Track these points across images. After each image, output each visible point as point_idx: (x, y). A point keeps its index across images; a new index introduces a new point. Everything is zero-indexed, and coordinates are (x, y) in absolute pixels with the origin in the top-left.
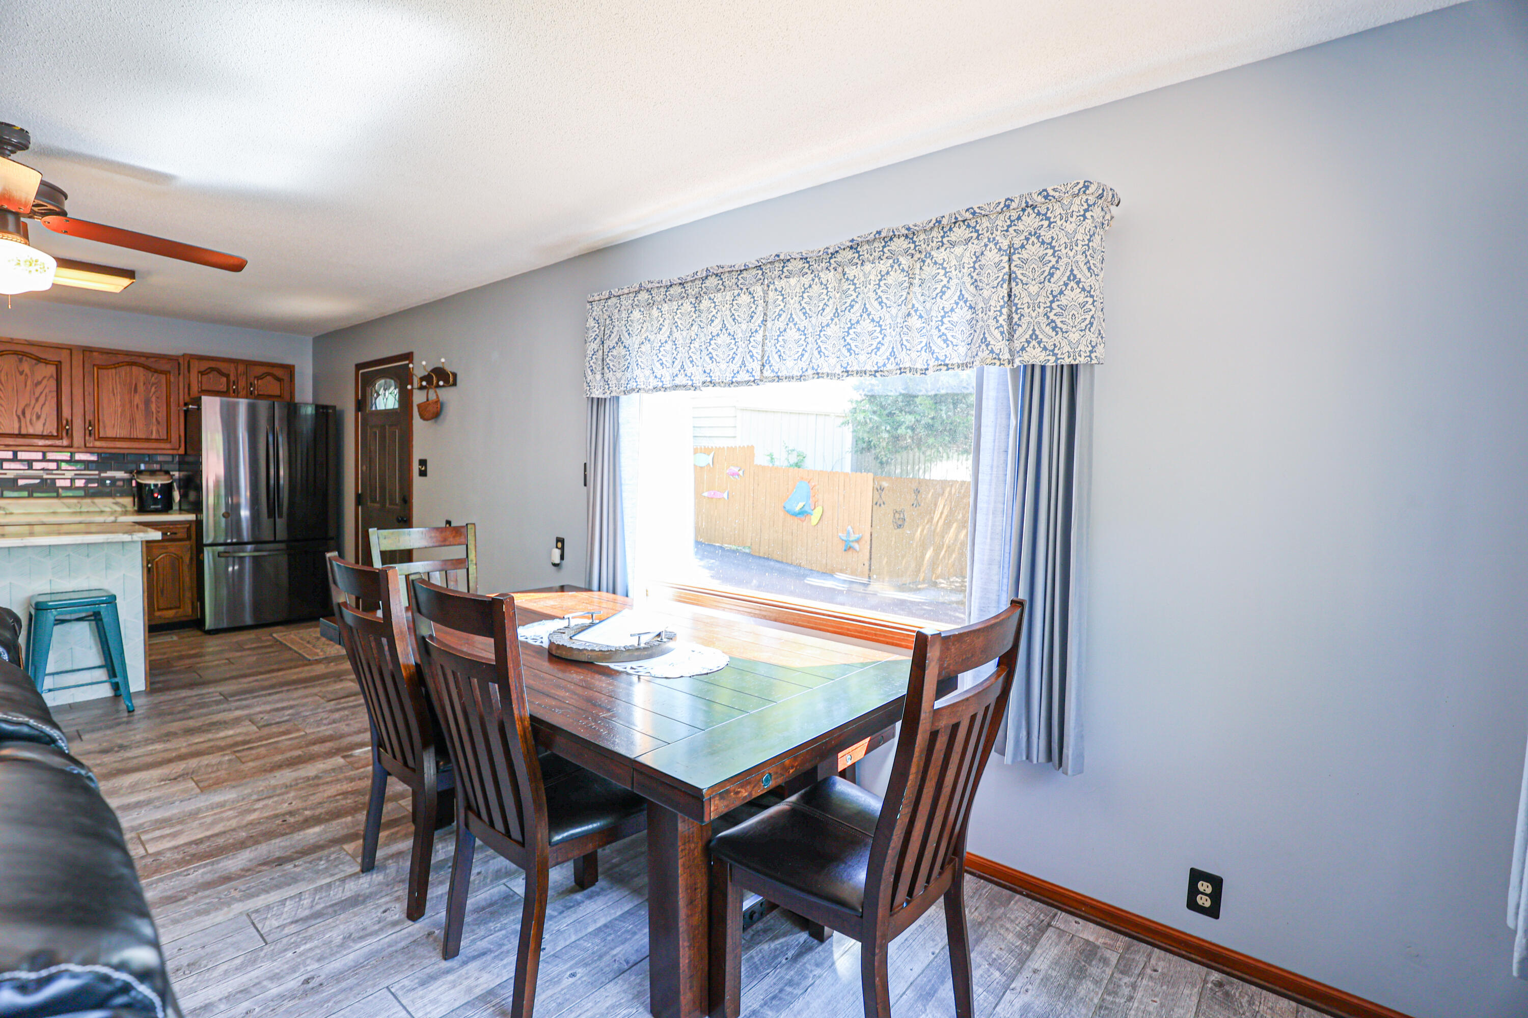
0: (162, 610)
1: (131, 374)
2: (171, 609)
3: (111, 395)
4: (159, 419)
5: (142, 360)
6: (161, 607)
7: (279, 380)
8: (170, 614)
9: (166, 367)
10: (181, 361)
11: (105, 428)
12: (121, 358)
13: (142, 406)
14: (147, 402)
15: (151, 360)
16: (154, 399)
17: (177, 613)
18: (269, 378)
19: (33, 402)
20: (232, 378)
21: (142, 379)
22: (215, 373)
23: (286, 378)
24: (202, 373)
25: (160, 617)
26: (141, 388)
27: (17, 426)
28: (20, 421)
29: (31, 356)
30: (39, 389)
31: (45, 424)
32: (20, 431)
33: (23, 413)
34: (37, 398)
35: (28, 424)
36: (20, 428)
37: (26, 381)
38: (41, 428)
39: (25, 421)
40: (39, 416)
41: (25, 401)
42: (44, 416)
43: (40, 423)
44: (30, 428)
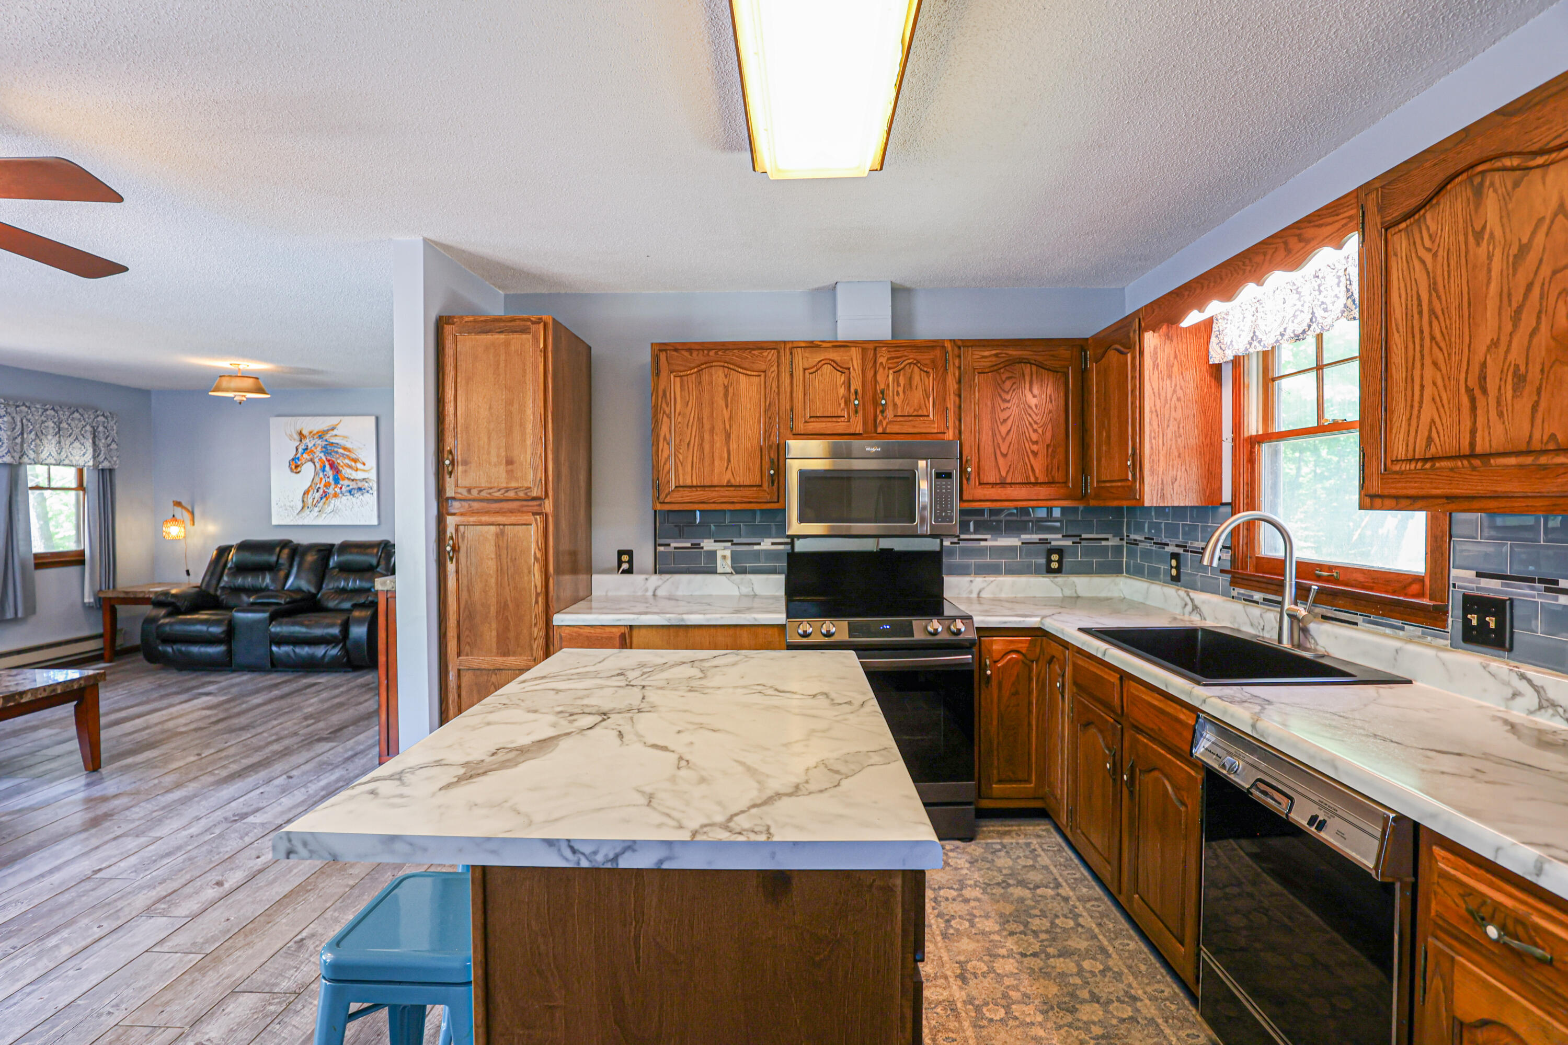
27: (1467, 424)
28: (1473, 408)
29: (1507, 162)
30: (1522, 279)
31: (1535, 407)
32: (1472, 444)
33: (1483, 378)
34: (1519, 311)
35: (1493, 413)
36: (1473, 432)
37: (1490, 258)
38: (1526, 426)
39: (1487, 406)
40: (1520, 379)
41: (1486, 335)
42: (1534, 374)
43: (1524, 404)
44: (1498, 430)
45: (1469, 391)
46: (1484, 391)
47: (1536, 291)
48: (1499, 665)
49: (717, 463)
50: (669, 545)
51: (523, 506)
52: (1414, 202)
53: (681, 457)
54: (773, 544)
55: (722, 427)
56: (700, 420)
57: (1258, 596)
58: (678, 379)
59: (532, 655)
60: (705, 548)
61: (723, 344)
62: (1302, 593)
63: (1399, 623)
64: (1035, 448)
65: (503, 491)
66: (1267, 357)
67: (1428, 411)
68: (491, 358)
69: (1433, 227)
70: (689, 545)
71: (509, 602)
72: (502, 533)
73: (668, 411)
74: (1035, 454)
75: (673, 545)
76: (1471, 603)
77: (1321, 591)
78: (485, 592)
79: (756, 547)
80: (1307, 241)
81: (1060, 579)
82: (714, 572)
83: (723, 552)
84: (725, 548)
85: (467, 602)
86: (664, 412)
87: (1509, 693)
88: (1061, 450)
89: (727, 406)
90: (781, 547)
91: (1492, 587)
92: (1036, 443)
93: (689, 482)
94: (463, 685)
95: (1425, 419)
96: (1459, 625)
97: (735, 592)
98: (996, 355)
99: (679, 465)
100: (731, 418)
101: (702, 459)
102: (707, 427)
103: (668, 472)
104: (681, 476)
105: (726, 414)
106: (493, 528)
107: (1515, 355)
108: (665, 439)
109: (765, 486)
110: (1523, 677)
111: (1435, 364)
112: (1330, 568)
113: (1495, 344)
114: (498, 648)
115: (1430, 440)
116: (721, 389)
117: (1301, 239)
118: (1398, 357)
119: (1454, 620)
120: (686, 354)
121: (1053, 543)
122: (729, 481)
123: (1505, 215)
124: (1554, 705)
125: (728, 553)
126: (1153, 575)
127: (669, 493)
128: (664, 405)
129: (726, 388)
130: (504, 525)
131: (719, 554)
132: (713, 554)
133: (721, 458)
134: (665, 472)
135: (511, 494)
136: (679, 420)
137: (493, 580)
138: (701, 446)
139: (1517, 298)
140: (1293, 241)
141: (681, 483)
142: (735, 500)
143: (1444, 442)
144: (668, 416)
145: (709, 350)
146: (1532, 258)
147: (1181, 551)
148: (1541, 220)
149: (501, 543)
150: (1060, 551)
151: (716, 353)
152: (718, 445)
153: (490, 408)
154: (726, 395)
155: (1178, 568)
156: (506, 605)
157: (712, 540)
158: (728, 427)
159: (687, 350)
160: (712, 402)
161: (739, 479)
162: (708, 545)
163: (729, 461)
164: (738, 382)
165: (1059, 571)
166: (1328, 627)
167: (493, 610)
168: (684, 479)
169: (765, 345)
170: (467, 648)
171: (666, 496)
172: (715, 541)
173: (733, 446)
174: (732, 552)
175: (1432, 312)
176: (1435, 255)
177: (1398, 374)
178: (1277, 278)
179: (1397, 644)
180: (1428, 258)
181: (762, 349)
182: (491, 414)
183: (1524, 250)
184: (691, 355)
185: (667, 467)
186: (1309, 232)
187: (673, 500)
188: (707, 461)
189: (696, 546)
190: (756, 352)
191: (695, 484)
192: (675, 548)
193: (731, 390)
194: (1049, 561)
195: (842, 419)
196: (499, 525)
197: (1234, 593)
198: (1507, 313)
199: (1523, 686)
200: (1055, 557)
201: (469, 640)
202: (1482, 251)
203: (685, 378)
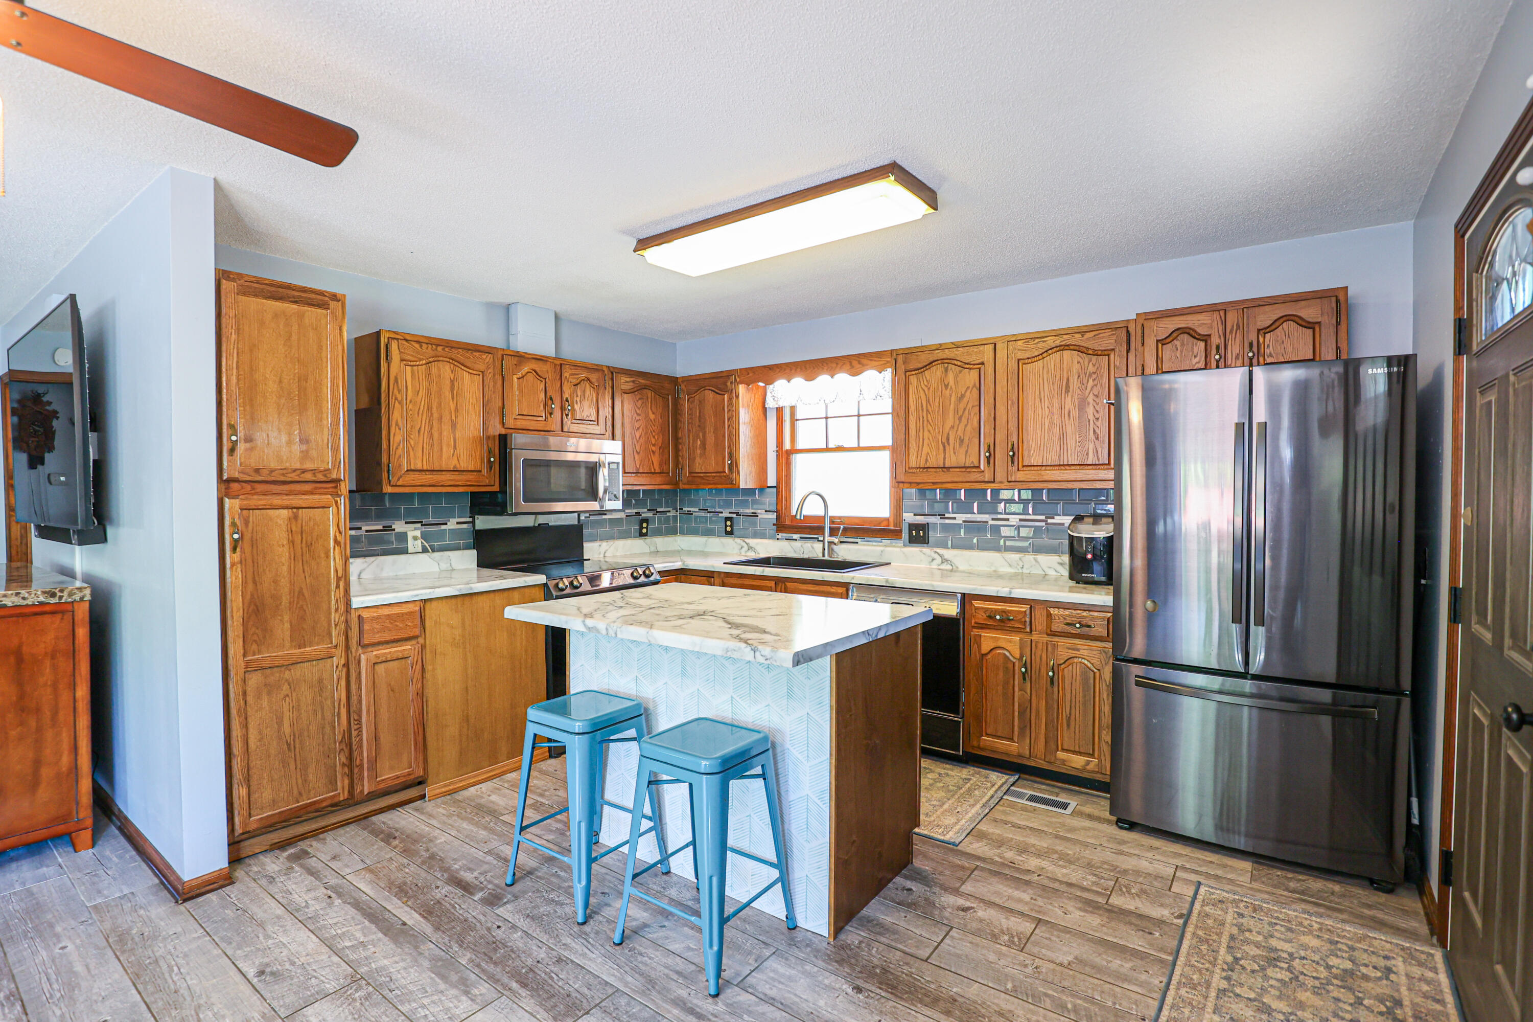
0: (1067, 751)
1: (1062, 361)
2: (1079, 753)
3: (1038, 400)
4: (1098, 431)
5: (1077, 339)
6: (1065, 747)
7: (1310, 326)
8: (1078, 761)
9: (1107, 341)
10: (1132, 329)
11: (1029, 451)
12: (1051, 342)
13: (1075, 413)
14: (1082, 405)
15: (1088, 335)
16: (1090, 399)
17: (1088, 763)
18: (1289, 326)
19: (957, 422)
20: (1215, 340)
21: (1076, 368)
22: (1186, 336)
23: (1328, 321)
24: (1162, 342)
25: (1063, 762)
26: (1075, 383)
27: (942, 456)
28: (945, 450)
29: (956, 362)
30: (962, 406)
31: (967, 452)
32: (944, 463)
33: (948, 439)
34: (961, 417)
35: (952, 453)
36: (945, 458)
37: (951, 396)
38: (963, 457)
39: (949, 450)
40: (961, 441)
41: (950, 422)
42: (966, 440)
43: (963, 450)
44: (954, 458)
45: (943, 444)
46: (948, 443)
47: (967, 412)
48: (926, 550)
49: (445, 449)
50: (360, 528)
51: (316, 488)
52: (920, 365)
53: (412, 442)
54: (458, 523)
55: (449, 417)
56: (430, 409)
57: (795, 536)
58: (408, 368)
59: (331, 643)
60: (397, 530)
61: (448, 341)
62: (833, 532)
63: (879, 539)
64: (654, 448)
65: (298, 472)
66: (793, 409)
67: (926, 449)
68: (281, 326)
69: (928, 378)
70: (380, 527)
71: (305, 591)
72: (296, 517)
73: (399, 399)
74: (654, 452)
75: (364, 528)
76: (912, 527)
77: (845, 529)
78: (275, 582)
79: (443, 527)
80: (863, 365)
81: (649, 540)
82: (404, 551)
83: (413, 533)
84: (416, 529)
85: (252, 595)
86: (396, 399)
87: (930, 559)
88: (666, 451)
89: (453, 398)
90: (465, 526)
91: (920, 520)
92: (654, 445)
93: (419, 466)
94: (249, 689)
95: (924, 452)
96: (907, 537)
97: (436, 569)
98: (633, 382)
99: (411, 450)
100: (456, 410)
101: (432, 446)
102: (436, 416)
103: (400, 456)
104: (412, 461)
105: (453, 407)
106: (285, 512)
107: (960, 432)
108: (397, 424)
109: (485, 471)
110: (936, 552)
111: (929, 431)
112: (840, 518)
113: (953, 427)
114: (292, 640)
115: (927, 460)
116: (448, 382)
117: (859, 363)
118: (912, 426)
119: (905, 534)
120: (417, 346)
121: (643, 515)
122: (455, 467)
123: (956, 382)
124: (947, 561)
125: (418, 534)
126: (709, 533)
127: (401, 476)
128: (396, 391)
129: (452, 382)
130: (298, 508)
131: (410, 535)
132: (403, 537)
133: (448, 445)
134: (397, 456)
135: (308, 476)
136: (410, 407)
137: (285, 568)
138: (431, 432)
139: (960, 413)
140: (855, 363)
141: (413, 468)
142: (460, 483)
143: (933, 462)
144: (400, 403)
145: (438, 345)
146: (966, 399)
147: (734, 515)
148: (968, 388)
149: (294, 529)
150: (646, 520)
151: (443, 350)
152: (445, 433)
153: (280, 382)
154: (452, 390)
155: (731, 526)
156: (301, 592)
157: (403, 522)
158: (454, 418)
159: (418, 342)
160: (439, 395)
161: (463, 465)
162: (399, 526)
163: (455, 448)
164: (463, 378)
165: (646, 535)
166: (844, 546)
167: (285, 600)
168: (415, 464)
169: (482, 349)
170: (254, 647)
171: (398, 480)
172: (406, 523)
173: (459, 434)
174: (422, 533)
175: (927, 410)
176: (929, 389)
177: (913, 432)
178: (842, 377)
179: (882, 548)
180: (926, 389)
181: (479, 351)
182: (281, 388)
183: (962, 396)
184: (421, 346)
185: (400, 451)
186: (864, 361)
187: (405, 483)
188: (436, 448)
189: (388, 528)
190: (477, 354)
191: (425, 468)
192: (367, 531)
193: (456, 384)
194: (641, 528)
195: (540, 419)
196: (292, 508)
197: (779, 537)
198: (957, 417)
199: (936, 556)
200: (645, 525)
201: (255, 638)
202: (948, 392)
203: (415, 368)
